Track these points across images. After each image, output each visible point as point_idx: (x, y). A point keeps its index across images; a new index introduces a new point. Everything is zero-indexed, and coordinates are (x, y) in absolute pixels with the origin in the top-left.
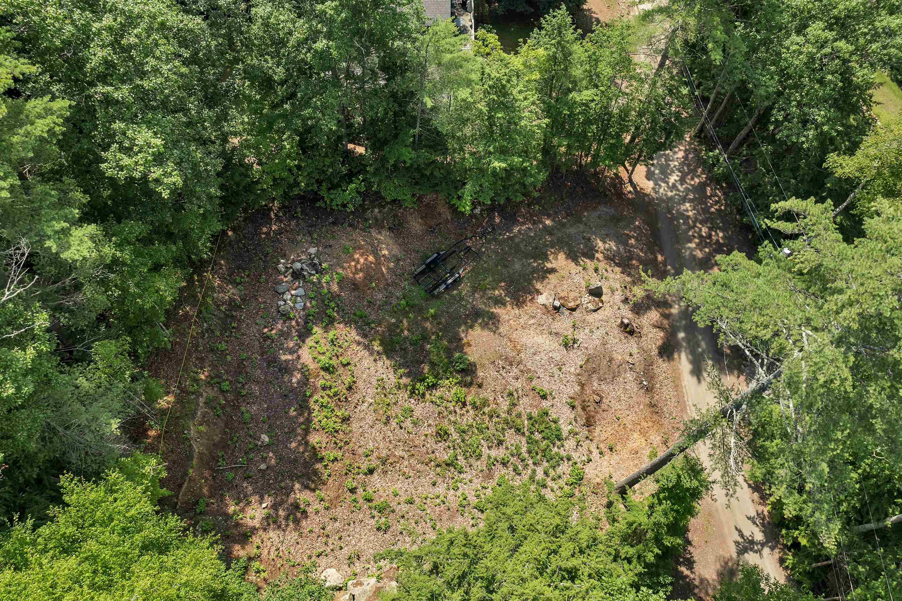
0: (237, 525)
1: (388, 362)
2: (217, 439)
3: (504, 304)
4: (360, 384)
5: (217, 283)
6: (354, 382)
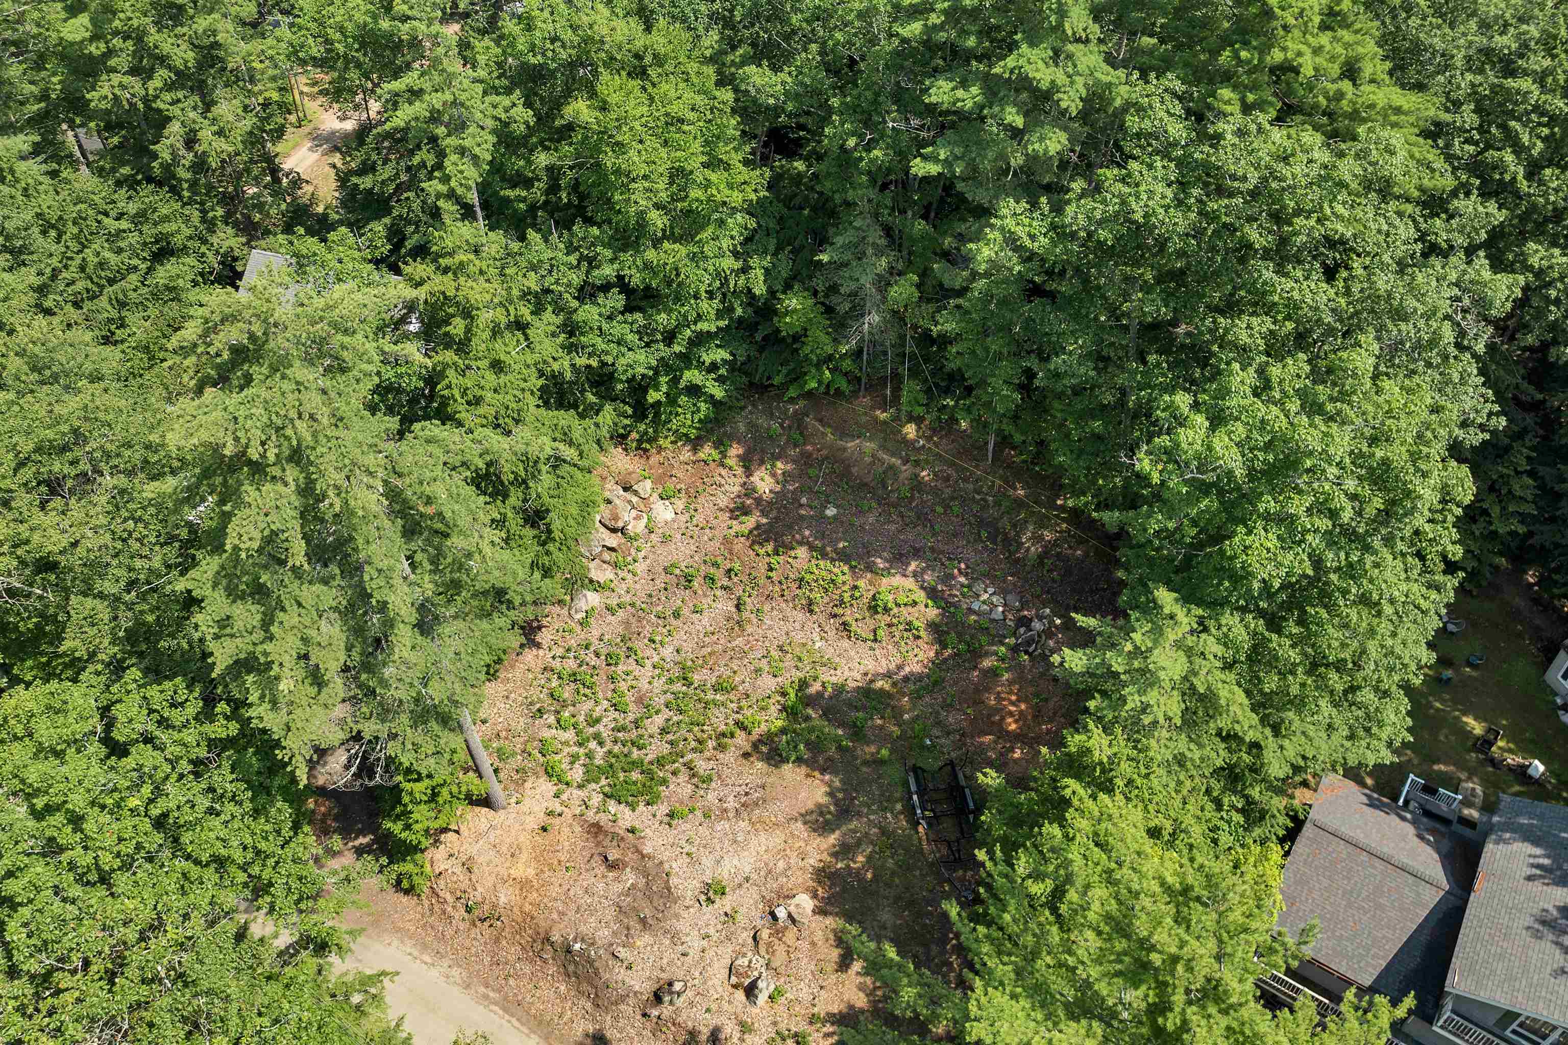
0: (762, 462)
1: (852, 684)
2: (854, 470)
3: (835, 855)
4: (846, 643)
5: (1048, 536)
6: (849, 638)
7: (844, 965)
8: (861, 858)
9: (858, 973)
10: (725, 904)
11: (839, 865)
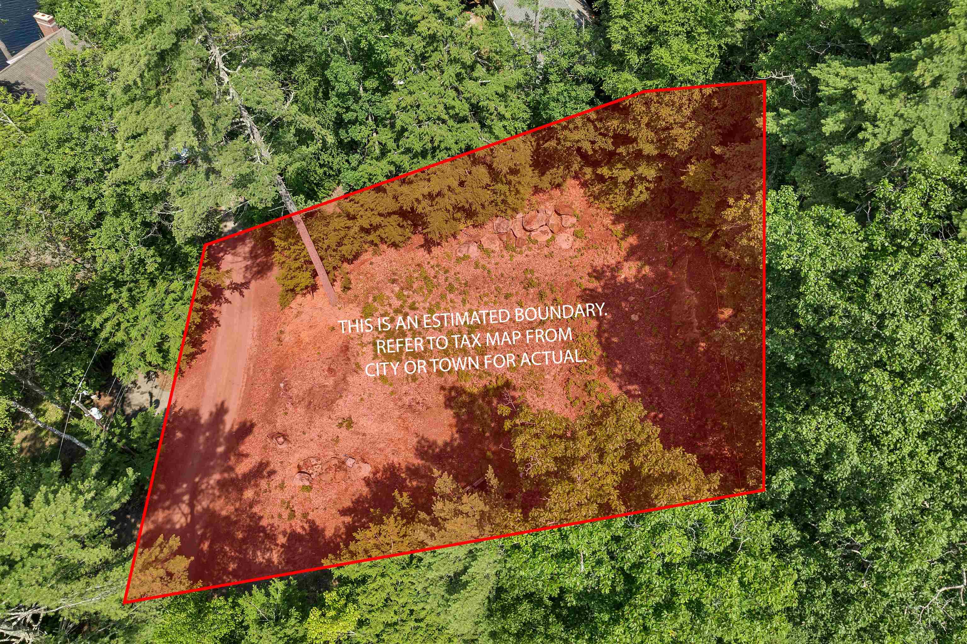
1: (534, 411)
2: (674, 307)
3: (408, 469)
7: (344, 512)
8: (414, 483)
9: (344, 522)
10: (344, 433)
11: (403, 475)
